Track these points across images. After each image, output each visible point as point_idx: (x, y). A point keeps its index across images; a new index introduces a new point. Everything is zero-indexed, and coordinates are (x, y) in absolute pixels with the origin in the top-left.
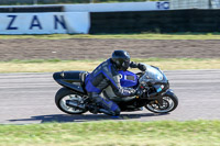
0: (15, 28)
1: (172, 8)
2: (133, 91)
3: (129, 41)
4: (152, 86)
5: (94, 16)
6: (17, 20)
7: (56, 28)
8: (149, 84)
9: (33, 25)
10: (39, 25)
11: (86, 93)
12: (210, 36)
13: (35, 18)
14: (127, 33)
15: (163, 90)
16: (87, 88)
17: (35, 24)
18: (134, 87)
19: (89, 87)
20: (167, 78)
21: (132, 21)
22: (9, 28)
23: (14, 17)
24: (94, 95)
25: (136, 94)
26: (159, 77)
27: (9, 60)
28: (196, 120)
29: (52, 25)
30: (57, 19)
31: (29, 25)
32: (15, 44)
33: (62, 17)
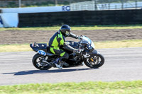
1: (72, 10)
3: (44, 31)
5: (21, 16)
12: (96, 28)
14: (42, 26)
21: (46, 18)
28: (87, 82)
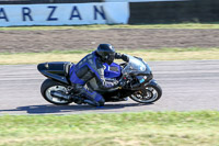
0: (55, 19)
2: (116, 82)
4: (135, 78)
6: (57, 11)
7: (95, 18)
8: (132, 75)
9: (73, 16)
10: (78, 16)
11: (70, 84)
13: (75, 8)
15: (146, 81)
16: (71, 79)
17: (75, 14)
18: (118, 78)
19: (73, 78)
20: (151, 69)
22: (50, 19)
23: (54, 8)
24: (78, 87)
25: (119, 85)
26: (142, 68)
27: (50, 51)
29: (92, 16)
30: (96, 10)
31: (69, 15)
32: (55, 35)
33: (102, 7)
